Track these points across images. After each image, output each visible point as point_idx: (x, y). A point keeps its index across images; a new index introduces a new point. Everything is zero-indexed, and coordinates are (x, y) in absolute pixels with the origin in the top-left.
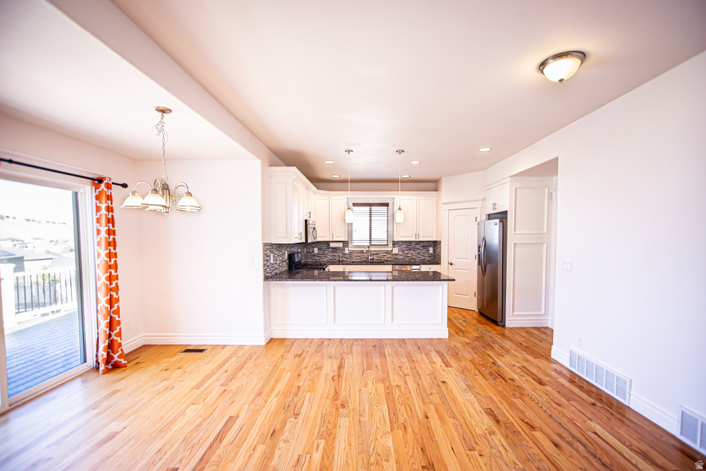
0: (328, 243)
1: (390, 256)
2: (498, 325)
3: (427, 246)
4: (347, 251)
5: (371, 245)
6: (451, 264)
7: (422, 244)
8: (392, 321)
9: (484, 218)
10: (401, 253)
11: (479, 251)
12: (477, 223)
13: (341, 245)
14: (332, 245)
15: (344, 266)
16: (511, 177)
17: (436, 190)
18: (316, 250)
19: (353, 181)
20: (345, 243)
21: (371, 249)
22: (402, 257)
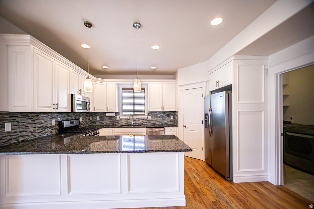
0: (105, 113)
1: (146, 121)
2: (227, 180)
3: (170, 115)
4: (118, 118)
5: (134, 114)
6: (185, 127)
7: (167, 114)
8: (129, 189)
9: (208, 94)
10: (153, 120)
11: (206, 118)
12: (203, 98)
13: (113, 115)
14: (107, 115)
15: (113, 129)
16: (235, 55)
17: (175, 79)
18: (98, 118)
20: (117, 114)
21: (133, 117)
22: (154, 122)
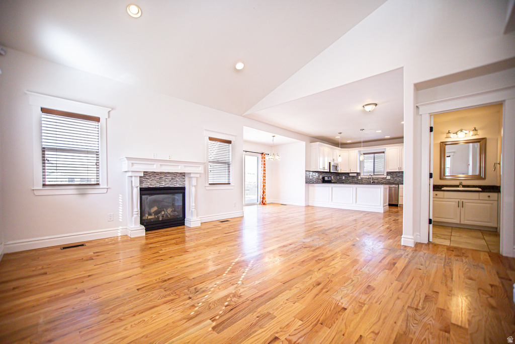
0: (348, 173)
1: (385, 180)
4: (359, 178)
5: (374, 175)
8: (356, 203)
10: (392, 179)
13: (356, 175)
14: (350, 175)
18: (344, 178)
19: (364, 142)
20: (358, 174)
21: (374, 177)
22: (393, 181)
